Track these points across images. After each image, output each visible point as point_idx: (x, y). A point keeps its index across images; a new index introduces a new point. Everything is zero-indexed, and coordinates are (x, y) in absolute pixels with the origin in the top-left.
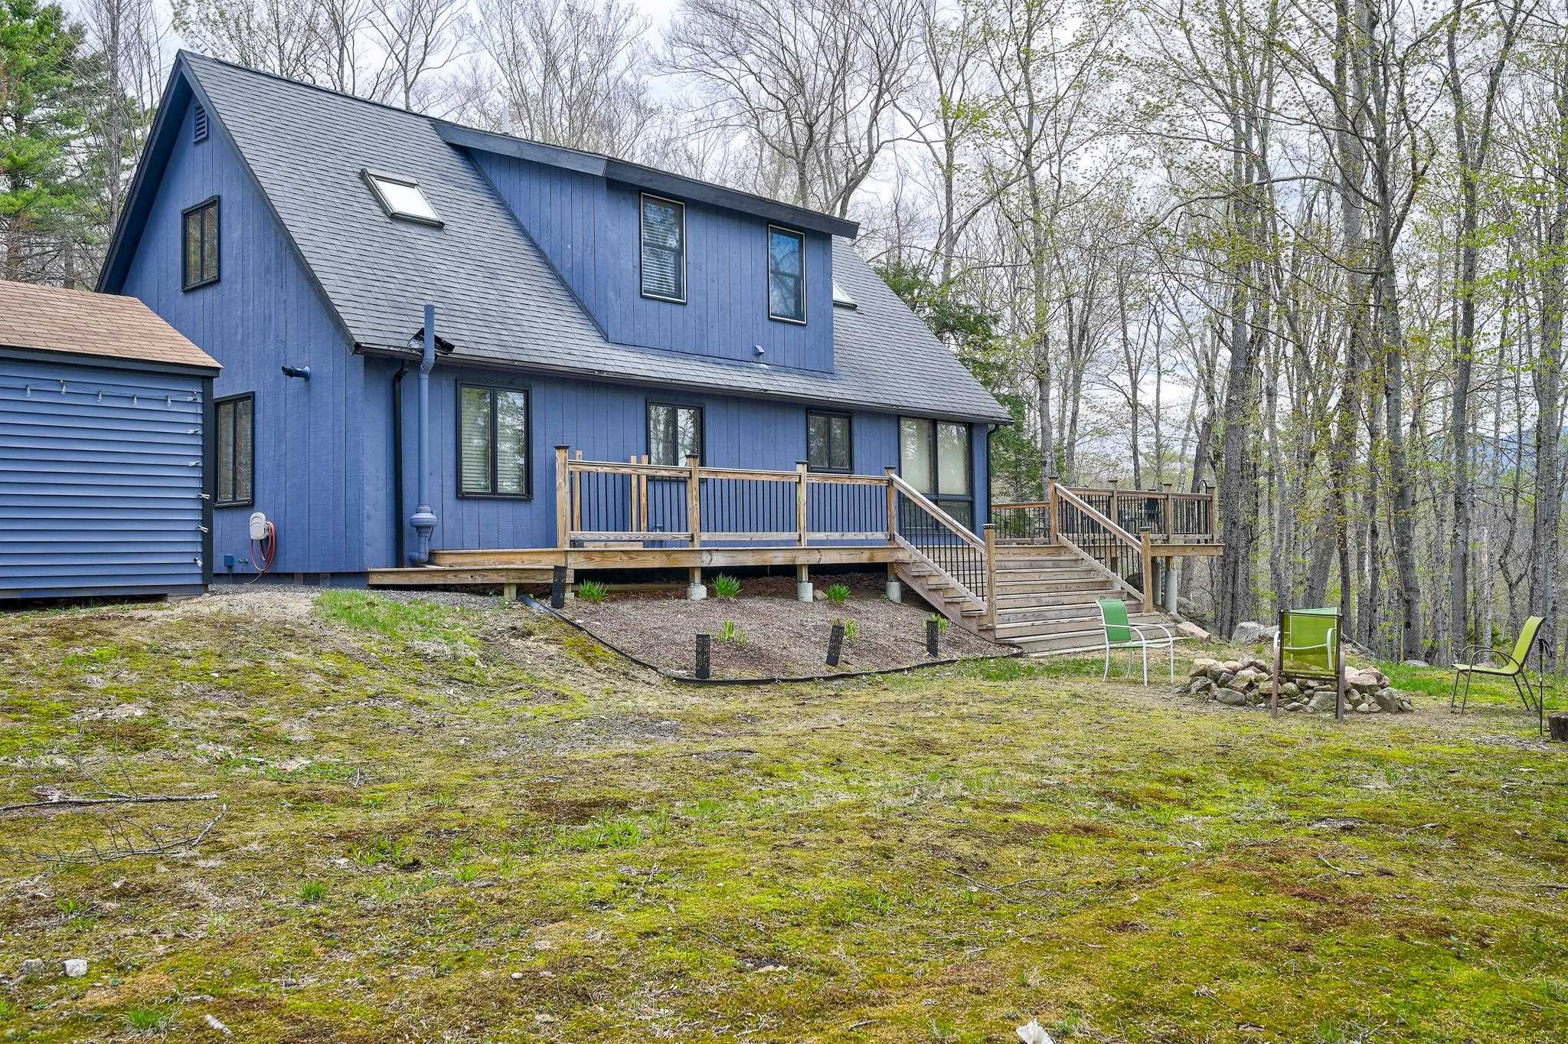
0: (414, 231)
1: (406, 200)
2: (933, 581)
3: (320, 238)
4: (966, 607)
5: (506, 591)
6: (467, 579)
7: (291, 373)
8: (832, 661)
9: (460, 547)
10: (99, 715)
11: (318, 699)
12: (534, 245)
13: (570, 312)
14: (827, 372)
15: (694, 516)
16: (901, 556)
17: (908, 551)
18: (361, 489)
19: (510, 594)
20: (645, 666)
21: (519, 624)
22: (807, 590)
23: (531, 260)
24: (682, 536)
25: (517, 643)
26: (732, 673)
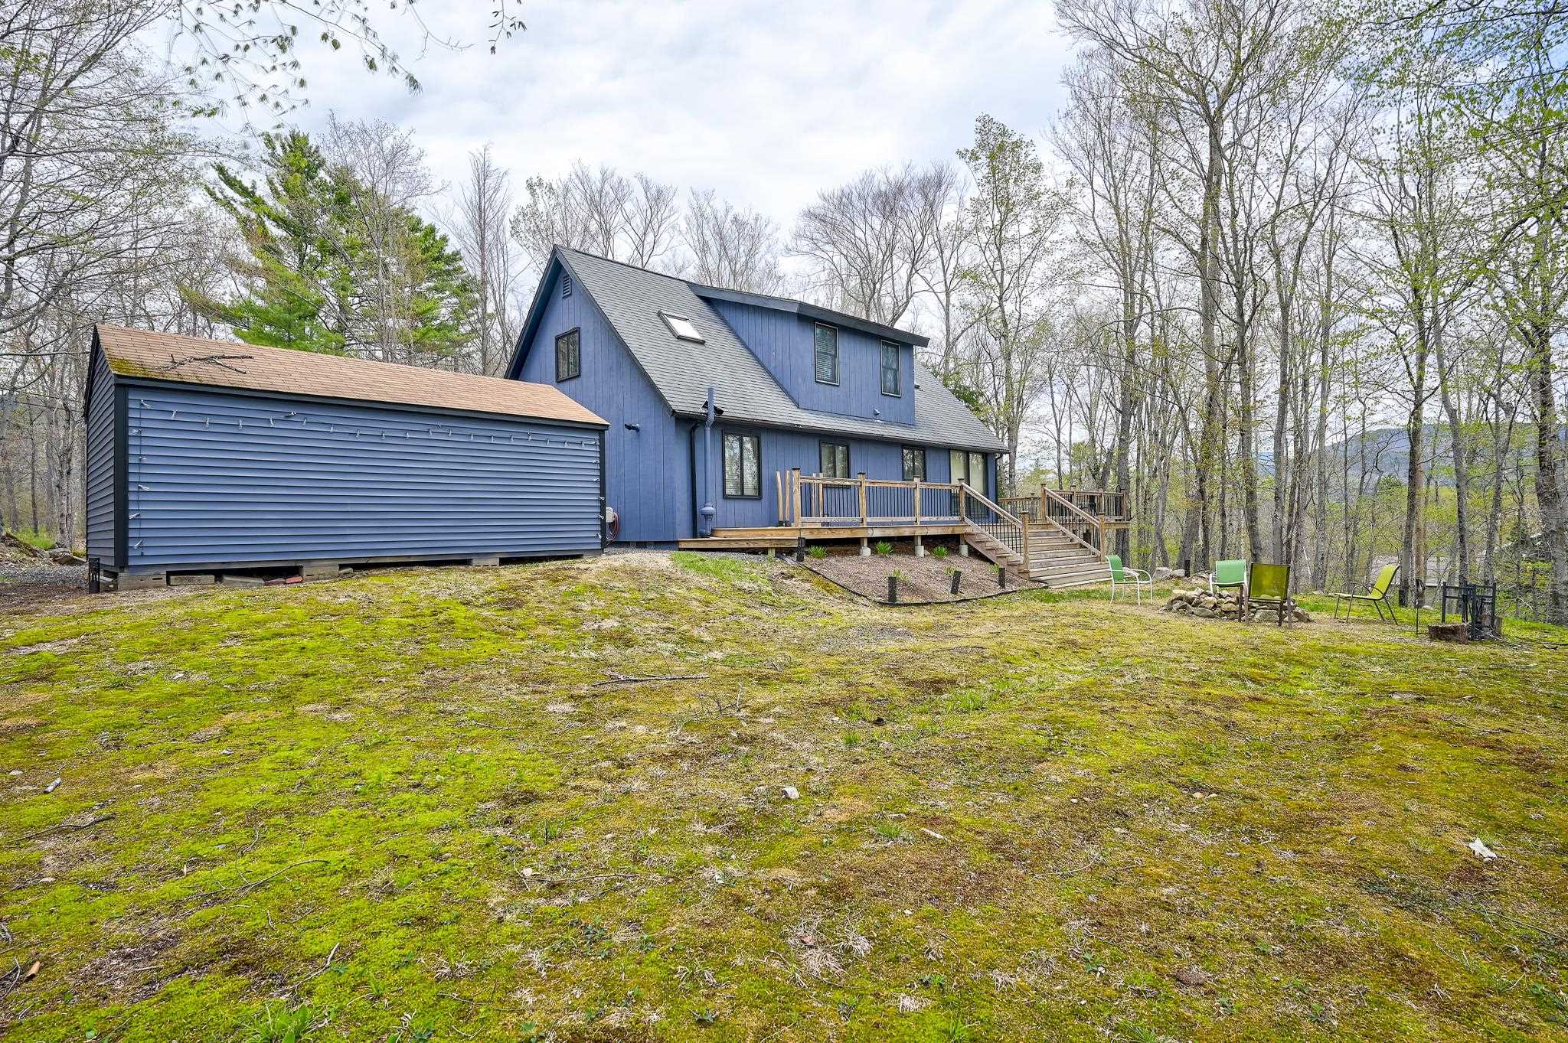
0: (691, 346)
1: (684, 329)
2: (988, 544)
3: (644, 351)
4: (1010, 559)
5: (770, 552)
6: (745, 545)
7: (629, 428)
8: (954, 591)
9: (726, 527)
10: (596, 626)
11: (703, 615)
12: (752, 353)
13: (777, 390)
14: (911, 425)
15: (863, 507)
16: (968, 530)
17: (972, 527)
18: (674, 494)
19: (772, 554)
20: (860, 595)
21: (785, 571)
22: (921, 550)
23: (751, 361)
24: (857, 519)
25: (788, 582)
26: (907, 599)
